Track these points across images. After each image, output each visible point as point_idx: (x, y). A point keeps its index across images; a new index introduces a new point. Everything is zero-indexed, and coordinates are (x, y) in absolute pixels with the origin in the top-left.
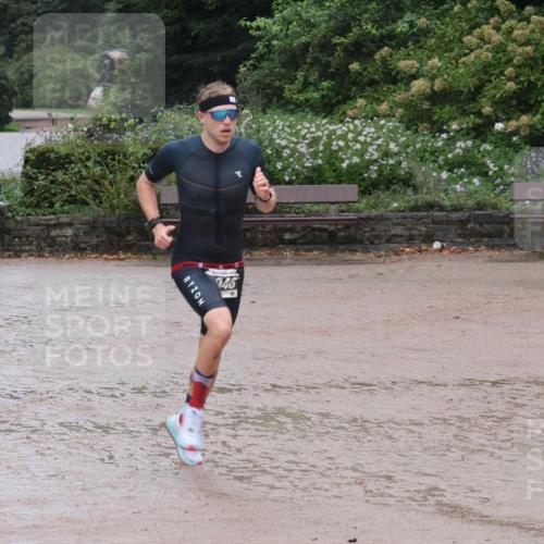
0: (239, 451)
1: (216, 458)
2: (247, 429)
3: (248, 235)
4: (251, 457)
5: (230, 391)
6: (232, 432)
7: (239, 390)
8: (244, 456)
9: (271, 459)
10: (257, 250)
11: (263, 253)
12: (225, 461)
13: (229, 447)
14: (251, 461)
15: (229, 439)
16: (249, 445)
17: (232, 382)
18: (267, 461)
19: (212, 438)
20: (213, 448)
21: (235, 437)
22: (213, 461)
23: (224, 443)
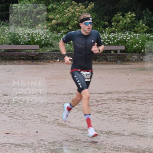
0: (9, 110)
1: (4, 112)
2: (12, 105)
3: (12, 57)
4: (12, 112)
5: (7, 95)
6: (8, 105)
7: (9, 95)
8: (11, 111)
9: (17, 112)
10: (14, 61)
11: (16, 62)
12: (6, 112)
13: (7, 109)
14: (12, 113)
15: (7, 107)
16: (12, 109)
17: (8, 93)
18: (16, 113)
19: (3, 107)
20: (3, 109)
21: (8, 106)
22: (3, 112)
23: (6, 108)
